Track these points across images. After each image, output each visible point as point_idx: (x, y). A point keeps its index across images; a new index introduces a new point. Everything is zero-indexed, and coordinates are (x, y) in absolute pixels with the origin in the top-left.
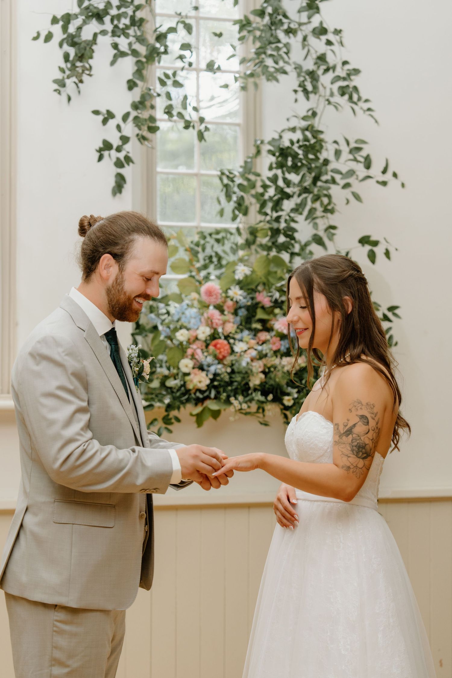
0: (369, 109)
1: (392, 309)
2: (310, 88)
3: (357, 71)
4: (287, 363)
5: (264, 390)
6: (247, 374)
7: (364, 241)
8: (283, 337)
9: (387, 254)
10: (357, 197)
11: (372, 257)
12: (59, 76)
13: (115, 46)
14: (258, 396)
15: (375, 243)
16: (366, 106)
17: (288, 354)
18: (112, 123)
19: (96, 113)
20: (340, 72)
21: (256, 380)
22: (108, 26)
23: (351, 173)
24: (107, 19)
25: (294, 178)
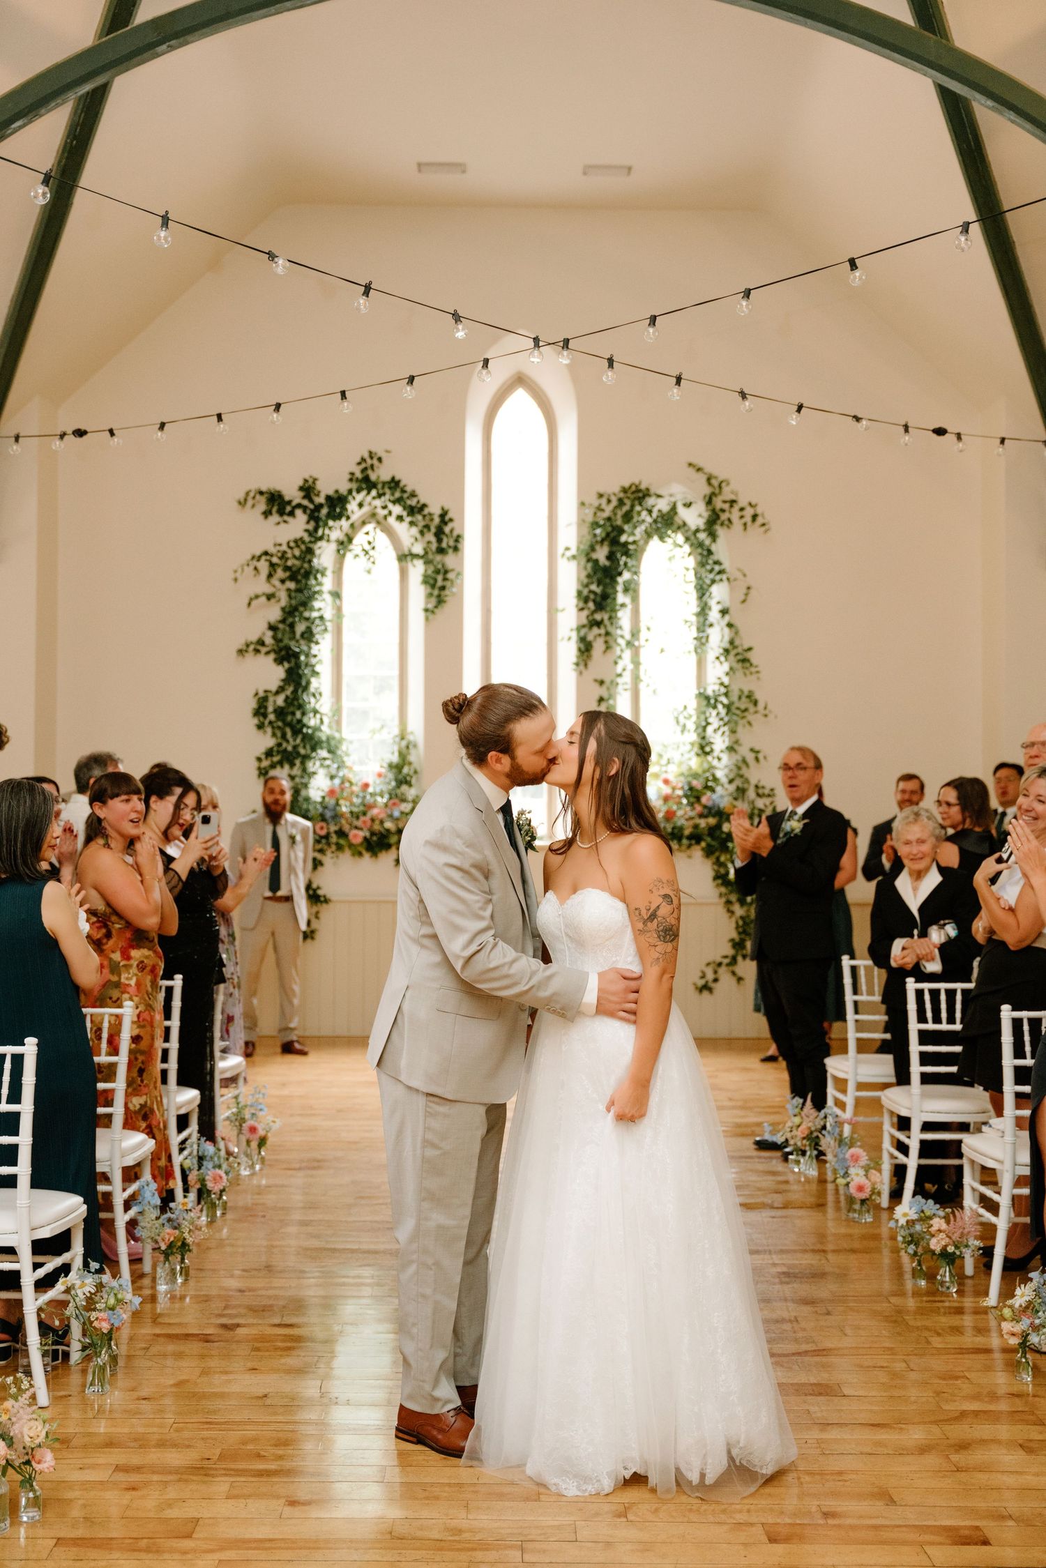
0: (758, 672)
1: (772, 790)
2: (722, 659)
3: (750, 649)
4: (703, 823)
5: (690, 837)
6: (681, 829)
7: (752, 750)
8: (705, 807)
9: (765, 758)
10: (749, 723)
11: (757, 759)
12: (574, 660)
13: (606, 642)
14: (685, 841)
15: (758, 752)
16: (753, 670)
17: (706, 817)
18: (604, 687)
19: (596, 681)
20: (740, 650)
21: (687, 832)
22: (602, 631)
23: (746, 710)
24: (602, 627)
25: (714, 713)
